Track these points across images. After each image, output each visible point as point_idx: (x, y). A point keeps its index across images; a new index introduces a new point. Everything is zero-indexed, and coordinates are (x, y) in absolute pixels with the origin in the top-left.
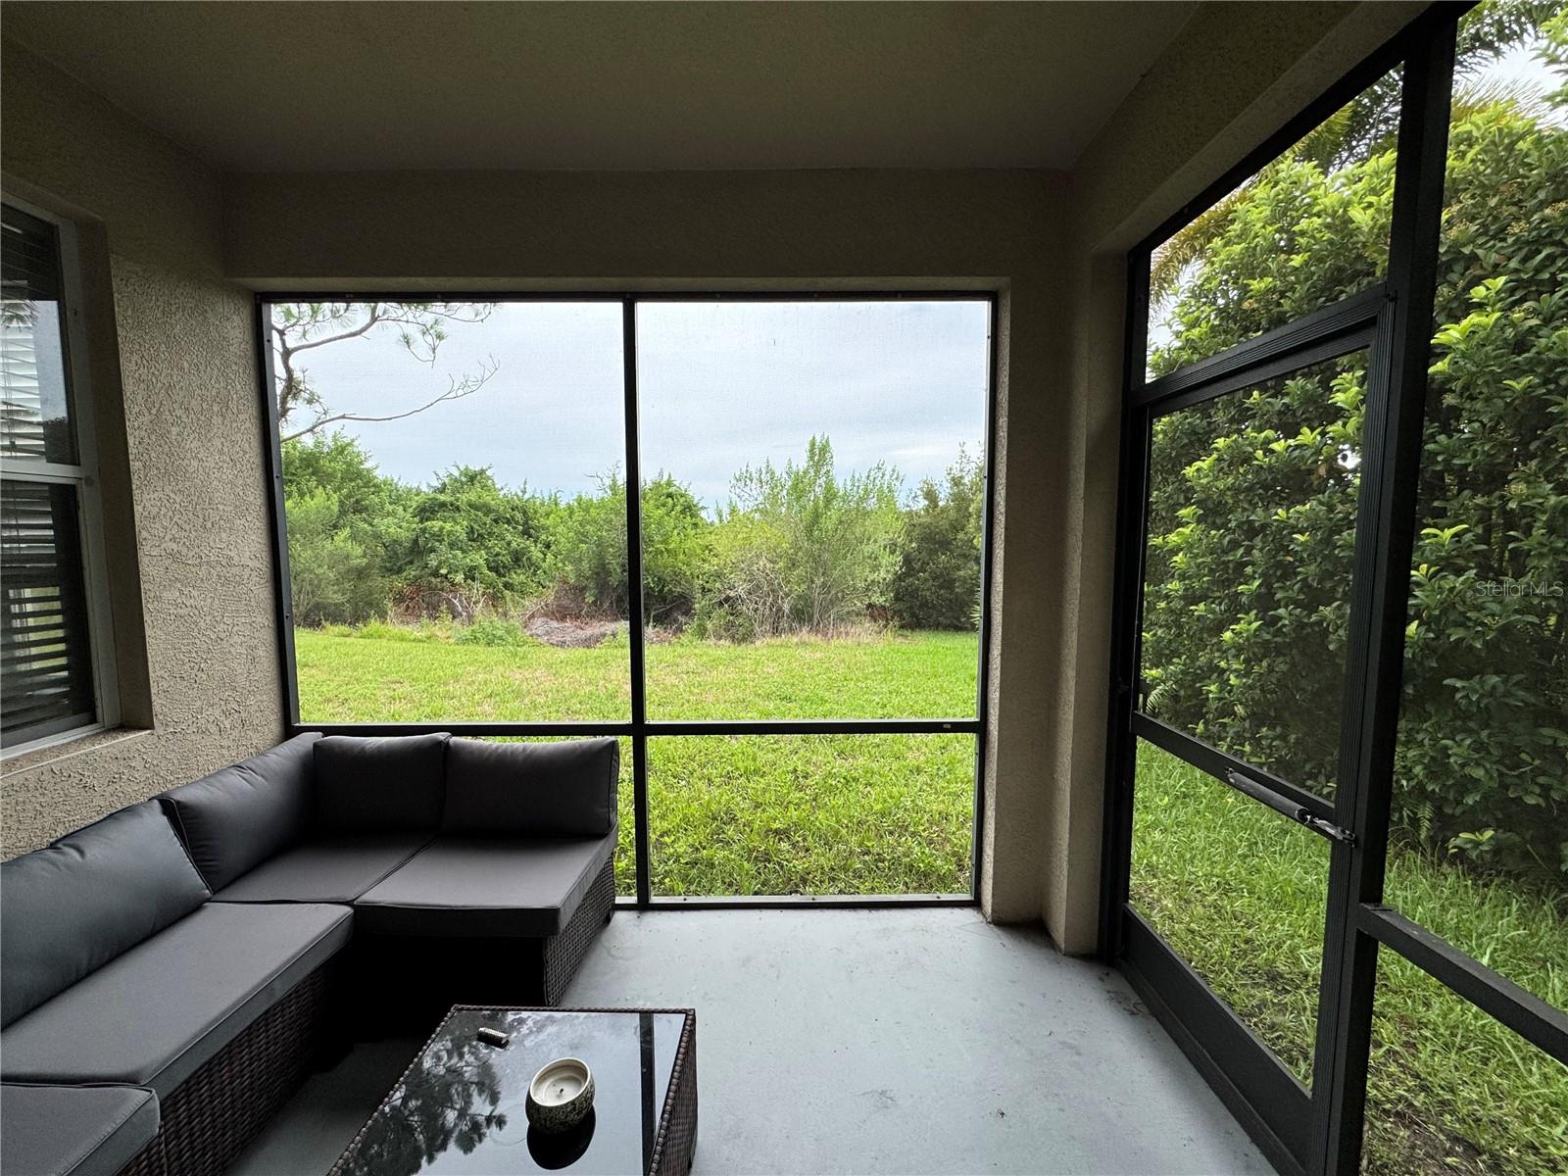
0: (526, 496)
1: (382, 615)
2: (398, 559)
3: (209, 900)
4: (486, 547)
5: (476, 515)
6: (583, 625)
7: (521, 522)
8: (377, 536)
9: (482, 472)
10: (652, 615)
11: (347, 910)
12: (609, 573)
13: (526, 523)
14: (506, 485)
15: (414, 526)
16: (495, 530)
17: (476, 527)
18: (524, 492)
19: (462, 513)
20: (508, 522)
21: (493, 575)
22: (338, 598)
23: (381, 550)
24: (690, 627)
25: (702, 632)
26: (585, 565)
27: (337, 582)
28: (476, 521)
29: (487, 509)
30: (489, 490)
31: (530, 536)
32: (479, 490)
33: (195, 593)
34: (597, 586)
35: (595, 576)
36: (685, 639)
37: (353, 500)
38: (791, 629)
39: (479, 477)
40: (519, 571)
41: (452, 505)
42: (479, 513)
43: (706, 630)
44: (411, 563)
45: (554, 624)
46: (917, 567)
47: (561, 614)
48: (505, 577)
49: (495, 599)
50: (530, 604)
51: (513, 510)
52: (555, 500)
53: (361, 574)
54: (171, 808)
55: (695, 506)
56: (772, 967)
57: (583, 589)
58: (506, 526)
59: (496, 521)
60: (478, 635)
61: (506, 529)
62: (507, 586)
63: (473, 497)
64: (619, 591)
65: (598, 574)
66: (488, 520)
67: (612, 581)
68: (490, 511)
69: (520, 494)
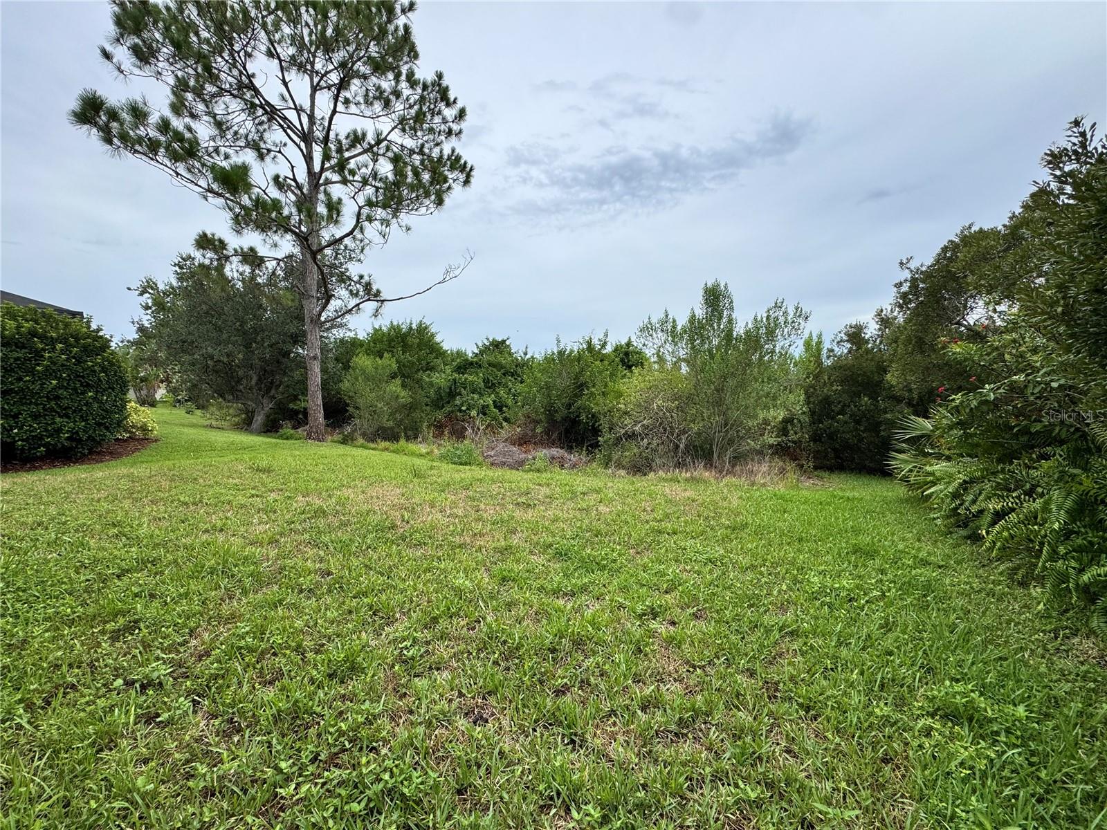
0: (528, 356)
2: (441, 400)
5: (492, 371)
6: (531, 450)
8: (431, 384)
9: (504, 342)
10: (585, 445)
12: (556, 411)
14: (517, 350)
15: (452, 377)
16: (503, 380)
17: (491, 378)
18: (526, 354)
19: (483, 369)
20: (512, 375)
23: (433, 394)
24: (599, 456)
25: (608, 462)
26: (538, 403)
27: (392, 414)
28: (491, 375)
29: (498, 366)
30: (505, 354)
32: (498, 354)
34: (548, 419)
35: (546, 412)
38: (685, 464)
39: (500, 345)
41: (478, 364)
42: (494, 369)
43: (610, 459)
44: (448, 402)
46: (837, 409)
49: (494, 427)
51: (516, 367)
53: (411, 408)
57: (538, 422)
58: (510, 377)
59: (504, 374)
61: (510, 380)
63: (492, 359)
64: (567, 425)
65: (548, 411)
66: (499, 374)
67: (558, 417)
68: (502, 368)
69: (523, 356)
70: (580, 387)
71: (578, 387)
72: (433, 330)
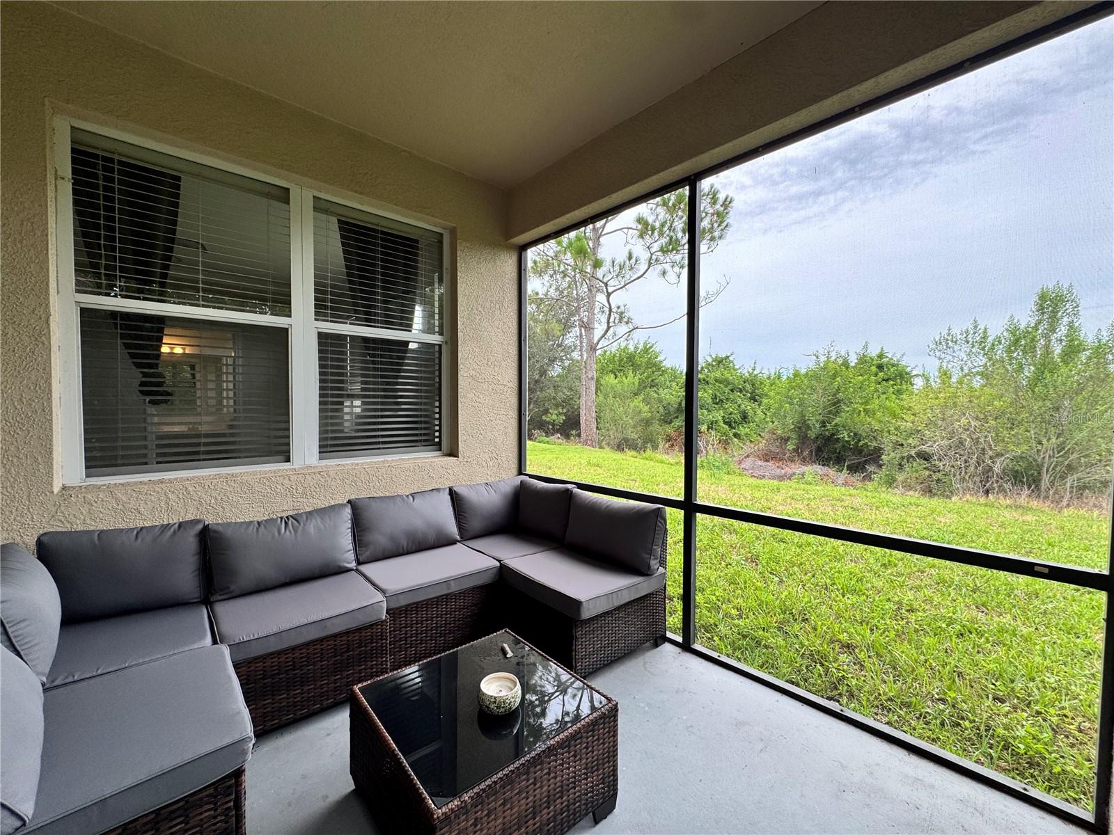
0: (756, 373)
1: (655, 448)
2: (670, 415)
3: (459, 542)
4: (724, 408)
5: (719, 387)
6: (783, 466)
7: (750, 391)
8: (660, 401)
9: (727, 357)
10: (846, 464)
11: (498, 564)
12: (808, 428)
13: (753, 392)
14: (743, 365)
15: (680, 394)
16: (731, 396)
17: (718, 394)
18: (754, 370)
19: (710, 386)
20: (741, 391)
21: (727, 427)
22: (634, 436)
23: (661, 409)
24: (879, 475)
25: (890, 482)
26: (789, 421)
27: (635, 427)
28: (718, 391)
29: (726, 382)
30: (730, 370)
31: (756, 401)
32: (722, 370)
33: (481, 396)
34: (799, 436)
35: (797, 429)
36: (870, 485)
37: (650, 380)
38: (1002, 490)
39: (724, 361)
40: (745, 426)
41: (704, 380)
42: (721, 385)
43: (894, 480)
44: (677, 417)
45: (760, 463)
47: (767, 457)
48: (735, 429)
49: (725, 443)
50: (749, 447)
51: (745, 382)
52: (779, 376)
53: (648, 422)
54: (453, 494)
55: (907, 374)
56: (762, 740)
57: (787, 440)
58: (739, 393)
59: (732, 391)
60: (704, 464)
61: (739, 396)
62: (736, 435)
63: (718, 375)
64: (819, 442)
65: (800, 428)
66: (727, 390)
67: (812, 434)
68: (729, 384)
69: (751, 371)
70: (836, 405)
71: (834, 404)
72: (657, 350)
